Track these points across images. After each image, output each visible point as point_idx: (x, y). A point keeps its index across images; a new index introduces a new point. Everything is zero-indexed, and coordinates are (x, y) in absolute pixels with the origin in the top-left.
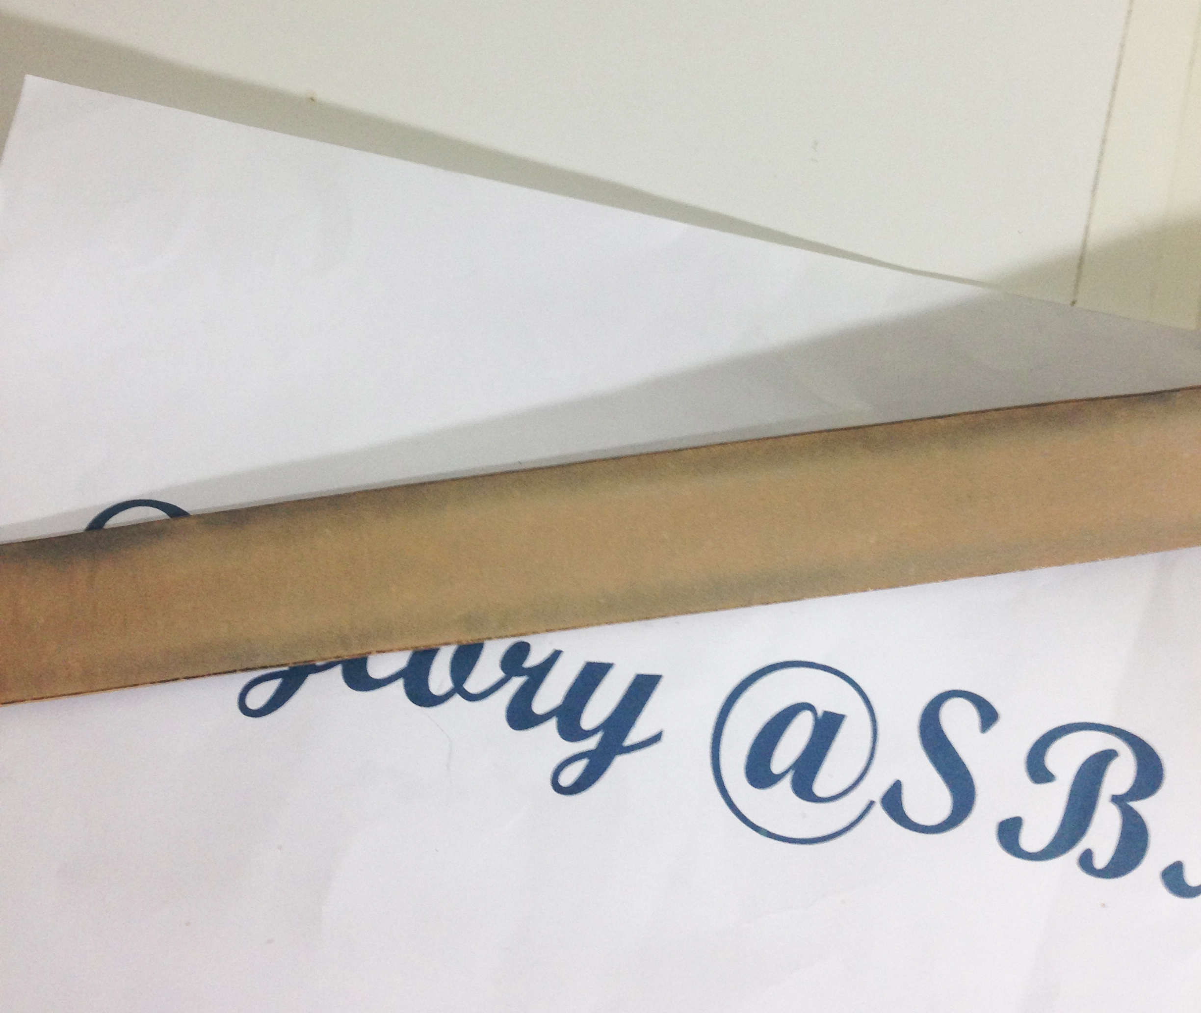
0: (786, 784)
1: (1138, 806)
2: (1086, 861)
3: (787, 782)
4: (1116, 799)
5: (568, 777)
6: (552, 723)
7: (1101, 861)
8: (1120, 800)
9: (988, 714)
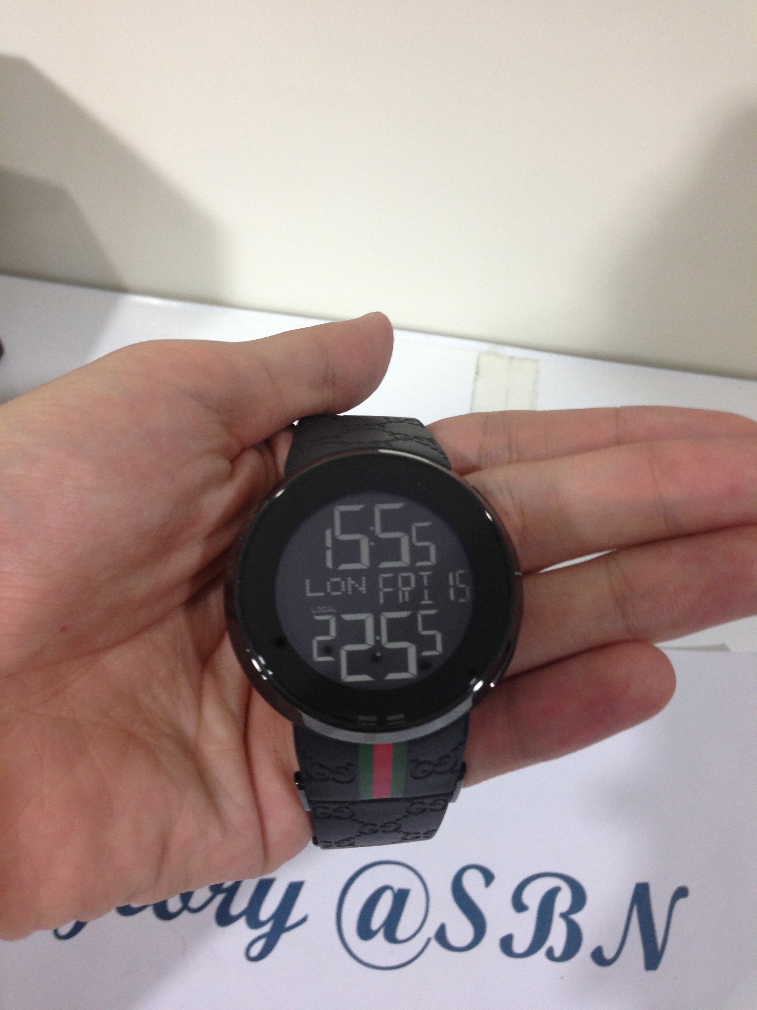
0: (380, 937)
1: (574, 917)
2: (550, 954)
3: (380, 936)
4: (562, 915)
5: (255, 951)
6: (242, 921)
7: (558, 952)
8: (565, 916)
9: (488, 877)
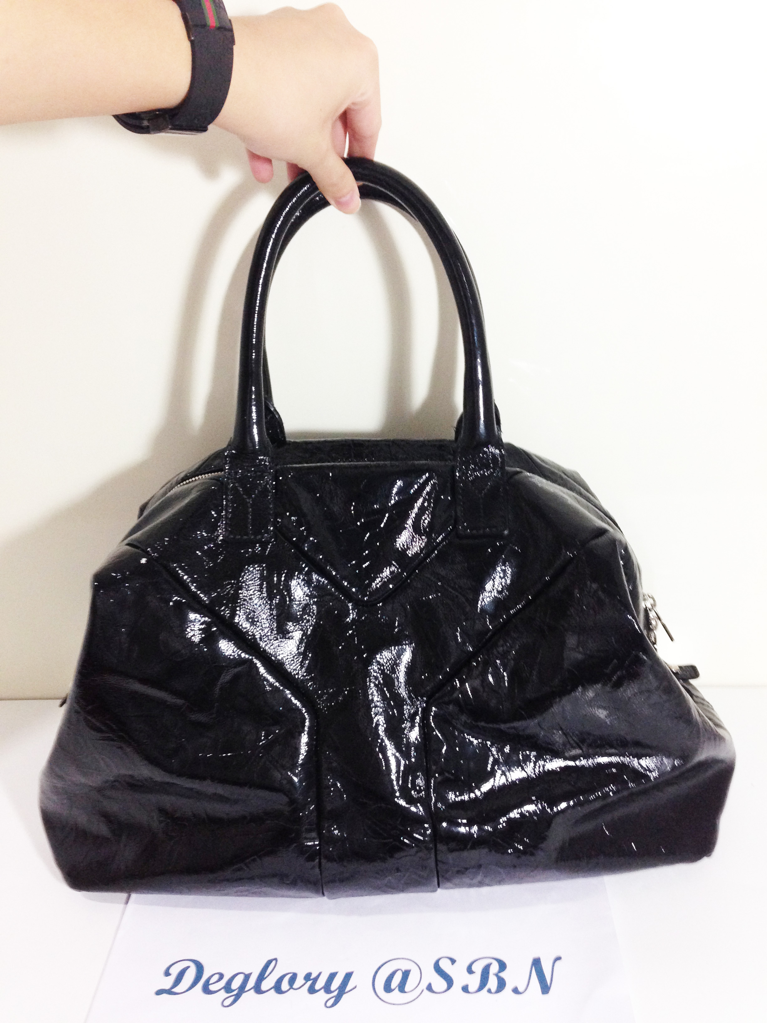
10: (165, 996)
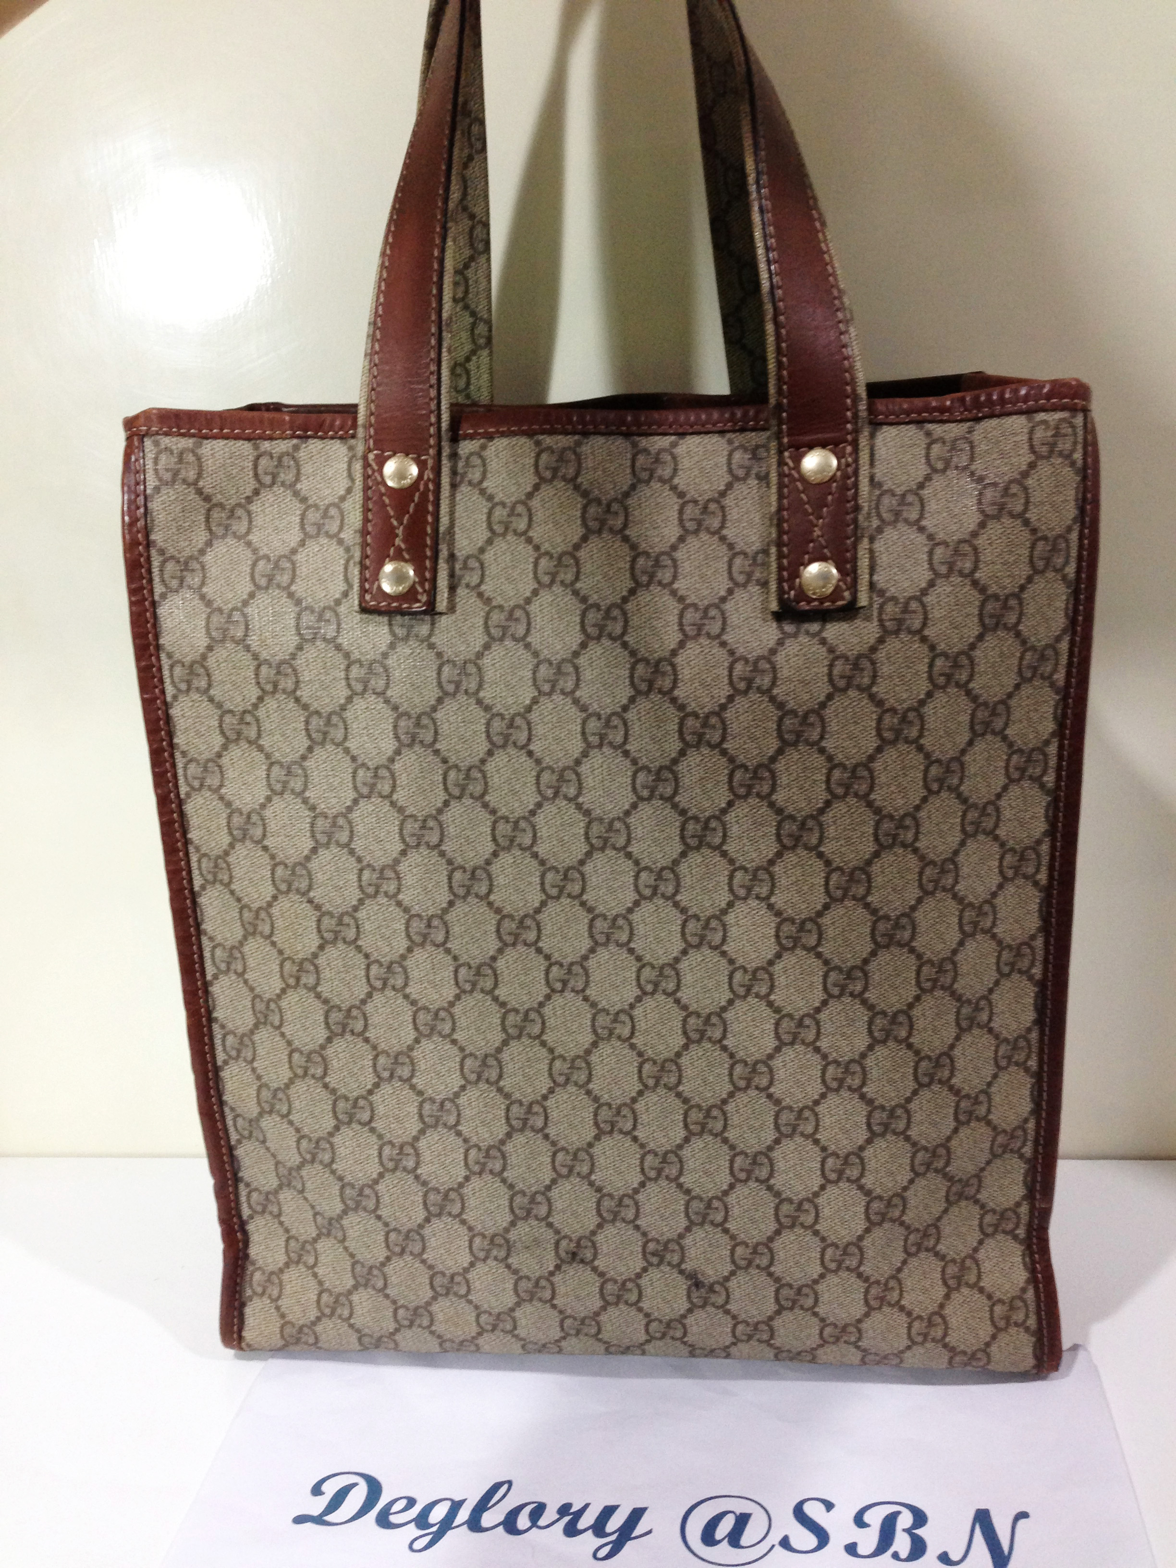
1: (918, 1532)
2: (896, 1556)
3: (725, 1542)
4: (904, 1530)
5: (602, 1553)
6: (590, 1532)
7: (904, 1554)
8: (908, 1531)
9: (829, 1506)
10: (309, 1525)
